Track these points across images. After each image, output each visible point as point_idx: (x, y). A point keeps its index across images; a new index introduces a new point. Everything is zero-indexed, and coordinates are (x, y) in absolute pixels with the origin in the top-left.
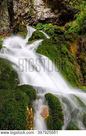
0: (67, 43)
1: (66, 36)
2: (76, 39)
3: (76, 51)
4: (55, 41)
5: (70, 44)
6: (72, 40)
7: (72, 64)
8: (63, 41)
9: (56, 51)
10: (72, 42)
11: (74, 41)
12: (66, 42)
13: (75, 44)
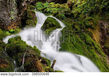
0: (89, 31)
1: (86, 24)
2: (97, 25)
3: (99, 38)
4: (76, 30)
5: (92, 32)
6: (93, 26)
7: (100, 55)
8: (84, 29)
9: (80, 42)
10: (93, 29)
11: (95, 27)
12: (87, 30)
13: (97, 31)
